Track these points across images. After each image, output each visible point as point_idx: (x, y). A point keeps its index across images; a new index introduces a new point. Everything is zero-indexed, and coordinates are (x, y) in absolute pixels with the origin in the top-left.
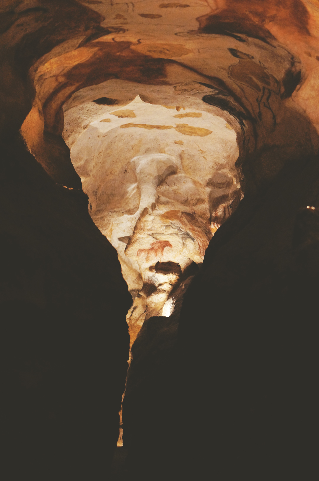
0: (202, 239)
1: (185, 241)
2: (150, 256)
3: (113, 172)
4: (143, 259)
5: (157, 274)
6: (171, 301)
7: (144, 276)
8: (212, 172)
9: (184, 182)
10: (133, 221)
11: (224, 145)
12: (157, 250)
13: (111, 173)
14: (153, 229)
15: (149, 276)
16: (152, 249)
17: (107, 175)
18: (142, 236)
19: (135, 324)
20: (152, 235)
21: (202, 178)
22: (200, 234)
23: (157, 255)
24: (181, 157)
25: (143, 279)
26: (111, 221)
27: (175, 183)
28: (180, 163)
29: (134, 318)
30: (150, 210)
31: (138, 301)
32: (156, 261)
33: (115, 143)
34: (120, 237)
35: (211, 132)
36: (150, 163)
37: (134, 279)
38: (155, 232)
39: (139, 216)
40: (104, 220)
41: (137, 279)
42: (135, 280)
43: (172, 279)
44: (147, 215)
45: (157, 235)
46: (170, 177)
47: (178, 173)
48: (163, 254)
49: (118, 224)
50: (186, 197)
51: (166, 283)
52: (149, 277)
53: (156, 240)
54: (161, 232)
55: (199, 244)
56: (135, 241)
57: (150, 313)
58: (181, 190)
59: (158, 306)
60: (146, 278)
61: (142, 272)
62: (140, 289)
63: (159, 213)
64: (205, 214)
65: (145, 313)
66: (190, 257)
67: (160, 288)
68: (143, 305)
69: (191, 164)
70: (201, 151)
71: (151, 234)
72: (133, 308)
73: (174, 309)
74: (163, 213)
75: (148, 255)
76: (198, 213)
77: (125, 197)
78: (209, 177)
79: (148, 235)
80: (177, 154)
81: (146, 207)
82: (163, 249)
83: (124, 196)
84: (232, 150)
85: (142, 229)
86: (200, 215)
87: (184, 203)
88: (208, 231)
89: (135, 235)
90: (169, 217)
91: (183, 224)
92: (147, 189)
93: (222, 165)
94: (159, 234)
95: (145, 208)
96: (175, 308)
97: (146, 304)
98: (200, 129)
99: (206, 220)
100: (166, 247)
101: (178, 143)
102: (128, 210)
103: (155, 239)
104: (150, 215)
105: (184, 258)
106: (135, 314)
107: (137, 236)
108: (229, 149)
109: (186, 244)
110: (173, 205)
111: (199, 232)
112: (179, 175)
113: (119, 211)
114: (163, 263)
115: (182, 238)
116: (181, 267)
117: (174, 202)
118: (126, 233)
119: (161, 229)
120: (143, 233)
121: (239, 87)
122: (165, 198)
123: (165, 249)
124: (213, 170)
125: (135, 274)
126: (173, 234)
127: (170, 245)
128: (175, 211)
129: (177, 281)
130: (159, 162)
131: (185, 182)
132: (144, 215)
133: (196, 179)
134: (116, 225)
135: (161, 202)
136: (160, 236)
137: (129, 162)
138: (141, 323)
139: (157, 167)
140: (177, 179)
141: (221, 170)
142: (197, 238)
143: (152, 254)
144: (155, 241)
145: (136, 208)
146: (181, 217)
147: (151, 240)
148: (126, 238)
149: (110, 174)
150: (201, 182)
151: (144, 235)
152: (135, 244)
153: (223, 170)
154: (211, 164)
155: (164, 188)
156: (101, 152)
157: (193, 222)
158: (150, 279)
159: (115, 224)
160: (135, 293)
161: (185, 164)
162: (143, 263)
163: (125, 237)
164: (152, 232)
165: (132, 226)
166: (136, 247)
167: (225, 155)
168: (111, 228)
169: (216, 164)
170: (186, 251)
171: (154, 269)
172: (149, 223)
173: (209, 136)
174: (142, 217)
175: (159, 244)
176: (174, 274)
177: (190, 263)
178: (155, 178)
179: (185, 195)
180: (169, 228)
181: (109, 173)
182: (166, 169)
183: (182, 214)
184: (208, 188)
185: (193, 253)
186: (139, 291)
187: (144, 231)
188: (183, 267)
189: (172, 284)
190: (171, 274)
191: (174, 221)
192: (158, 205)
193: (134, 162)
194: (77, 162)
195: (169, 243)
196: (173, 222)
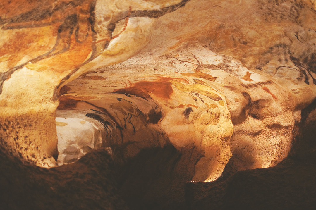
8: (66, 146)
11: (74, 131)
35: (67, 124)
78: (65, 148)
84: (79, 134)
93: (72, 142)
98: (61, 123)
108: (77, 133)
121: (115, 112)
141: (72, 145)
153: (73, 145)
167: (75, 136)
169: (68, 141)
173: (66, 126)
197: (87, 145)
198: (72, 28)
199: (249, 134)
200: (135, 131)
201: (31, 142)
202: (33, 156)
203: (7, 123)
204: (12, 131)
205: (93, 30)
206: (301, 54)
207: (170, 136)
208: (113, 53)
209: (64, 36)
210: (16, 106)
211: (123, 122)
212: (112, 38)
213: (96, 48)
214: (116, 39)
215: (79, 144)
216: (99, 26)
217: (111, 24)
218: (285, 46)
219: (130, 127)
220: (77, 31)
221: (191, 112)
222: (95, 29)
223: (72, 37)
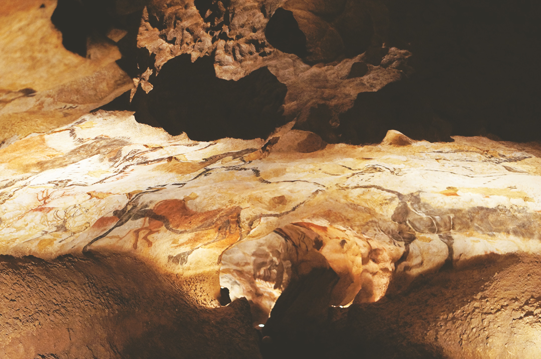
197: (276, 249)
198: (227, 227)
199: (371, 273)
200: (307, 250)
201: (204, 291)
202: (205, 300)
203: (190, 280)
204: (193, 285)
205: (239, 227)
206: (385, 228)
207: (330, 262)
208: (253, 235)
209: (222, 231)
210: (196, 269)
211: (298, 241)
212: (251, 229)
213: (242, 235)
214: (254, 229)
215: (269, 247)
216: (243, 224)
217: (250, 222)
218: (376, 222)
219: (303, 246)
220: (230, 228)
221: (346, 244)
222: (241, 226)
223: (227, 231)
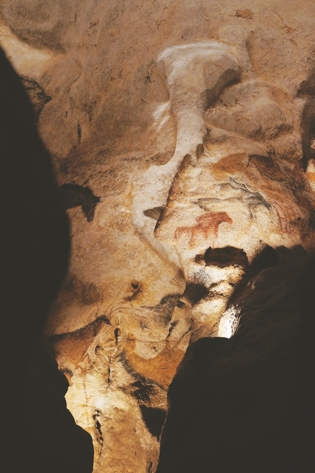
0: (284, 204)
1: (254, 211)
2: (196, 238)
3: (123, 74)
4: (185, 244)
5: (208, 268)
6: (232, 311)
7: (187, 272)
9: (253, 96)
10: (166, 181)
12: (208, 228)
13: (120, 76)
14: (200, 191)
15: (196, 272)
16: (199, 226)
17: (112, 79)
18: (181, 205)
19: (175, 349)
20: (199, 202)
21: (288, 82)
22: (281, 195)
23: (207, 237)
24: (248, 45)
25: (186, 277)
26: (128, 179)
27: (236, 100)
28: (246, 58)
29: (174, 340)
30: (194, 158)
31: (179, 313)
32: (206, 247)
33: (123, 12)
34: (146, 209)
36: (191, 68)
37: (172, 278)
38: (204, 197)
39: (176, 170)
40: (115, 176)
41: (177, 279)
42: (174, 279)
43: (233, 275)
44: (190, 167)
45: (206, 202)
46: (228, 90)
47: (242, 80)
48: (217, 235)
49: (142, 186)
50: (258, 124)
51: (222, 281)
52: (195, 274)
53: (206, 212)
54: (213, 197)
55: (278, 214)
56: (171, 215)
57: (198, 331)
58: (249, 112)
59: (210, 320)
60: (190, 276)
61: (184, 266)
62: (182, 294)
63: (209, 161)
64: (293, 153)
65: (190, 332)
66: (262, 238)
67: (213, 290)
68: (187, 319)
69: (268, 57)
70: (286, 29)
71: (197, 201)
72: (171, 324)
73: (239, 324)
74: (216, 162)
75: (192, 237)
76: (280, 152)
77: (149, 129)
79: (191, 202)
80: (240, 42)
81: (188, 152)
82: (217, 227)
83: (147, 126)
85: (182, 193)
86: (284, 155)
87: (254, 137)
88: (297, 185)
89: (171, 203)
90: (227, 168)
91: (251, 179)
92: (188, 119)
94: (210, 201)
95: (185, 155)
96: (241, 323)
97: (191, 318)
99: (295, 162)
100: (222, 224)
101: (244, 16)
102: (156, 156)
103: (203, 210)
104: (194, 166)
105: (253, 240)
106: (174, 333)
107: (174, 206)
109: (256, 217)
110: (234, 143)
111: (279, 191)
112: (245, 83)
113: (141, 158)
114: (218, 250)
115: (250, 205)
116: (248, 255)
117: (236, 136)
118: (155, 201)
119: (214, 191)
120: (183, 200)
122: (220, 130)
123: (220, 226)
124: (310, 63)
125: (172, 271)
126: (233, 198)
127: (229, 220)
128: (237, 155)
129: (241, 278)
130: (208, 64)
131: (256, 95)
132: (185, 168)
133: (278, 84)
134: (139, 187)
135: (212, 139)
136: (212, 204)
137: (152, 62)
138: (185, 347)
139: (205, 75)
140: (240, 91)
142: (276, 203)
143: (200, 236)
144: (204, 213)
145: (171, 152)
146: (248, 165)
147: (198, 212)
148: (156, 211)
149: (117, 77)
150: (287, 91)
151: (185, 203)
152: (171, 220)
154: (305, 54)
155: (218, 111)
156: (95, 24)
157: (269, 172)
158: (197, 277)
159: (138, 185)
160: (173, 300)
161: (256, 57)
162: (185, 250)
163: (154, 208)
164: (199, 197)
165: (165, 189)
166: (173, 225)
168: (130, 193)
170: (255, 228)
171: (203, 259)
172: (193, 181)
174: (181, 171)
175: (210, 218)
176: (237, 266)
177: (261, 249)
178: (202, 96)
179: (256, 122)
180: (228, 188)
181: (115, 74)
182: (221, 77)
183: (249, 160)
184: (300, 100)
185: (268, 231)
186: (179, 296)
187: (184, 195)
188: (251, 255)
189: (233, 282)
190: (231, 267)
191: (236, 175)
192: (207, 147)
193: (162, 62)
194: (37, 21)
195: (226, 215)
196: (233, 176)
